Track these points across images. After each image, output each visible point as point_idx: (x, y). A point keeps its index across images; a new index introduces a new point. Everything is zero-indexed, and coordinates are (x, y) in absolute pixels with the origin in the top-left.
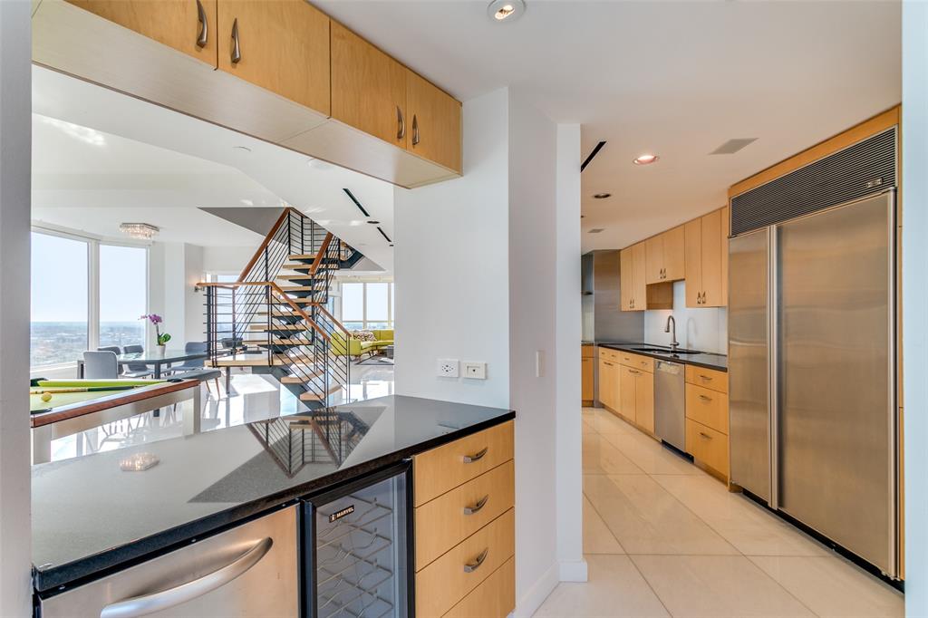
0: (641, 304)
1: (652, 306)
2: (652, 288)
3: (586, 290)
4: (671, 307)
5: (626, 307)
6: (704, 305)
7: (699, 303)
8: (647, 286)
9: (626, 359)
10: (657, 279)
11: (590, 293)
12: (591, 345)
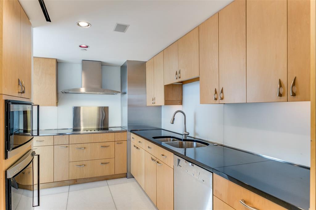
0: (160, 100)
1: (168, 102)
2: (169, 88)
3: (123, 91)
4: (181, 103)
5: (149, 103)
6: (221, 102)
7: (216, 99)
8: (165, 86)
9: (149, 147)
10: (173, 80)
11: (125, 93)
12: (126, 131)
